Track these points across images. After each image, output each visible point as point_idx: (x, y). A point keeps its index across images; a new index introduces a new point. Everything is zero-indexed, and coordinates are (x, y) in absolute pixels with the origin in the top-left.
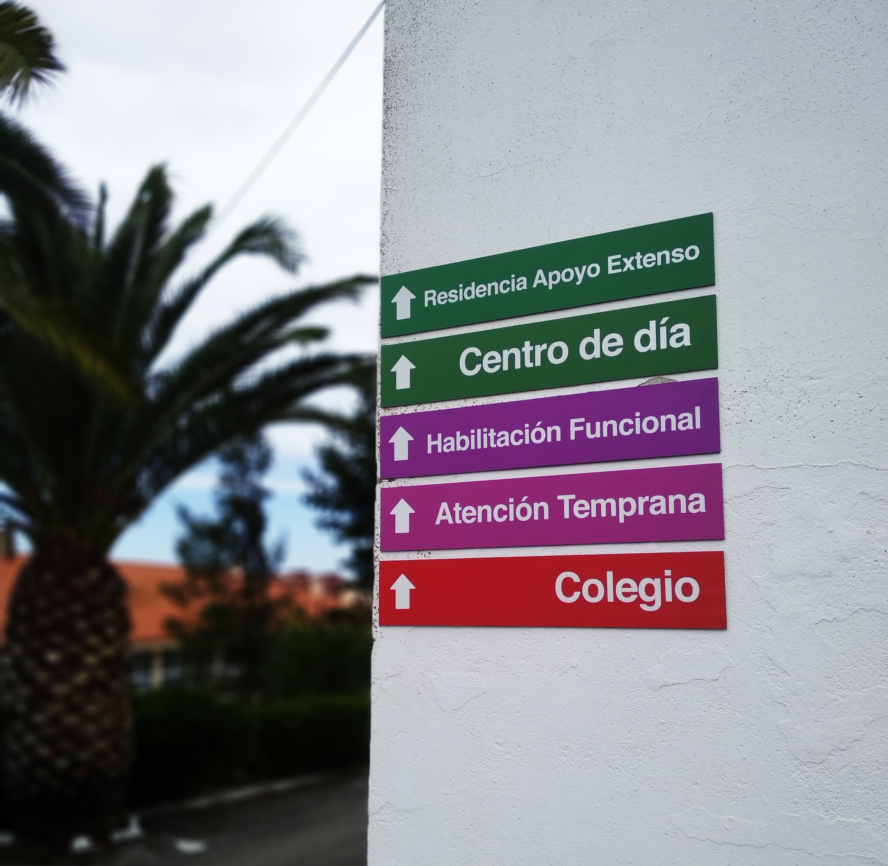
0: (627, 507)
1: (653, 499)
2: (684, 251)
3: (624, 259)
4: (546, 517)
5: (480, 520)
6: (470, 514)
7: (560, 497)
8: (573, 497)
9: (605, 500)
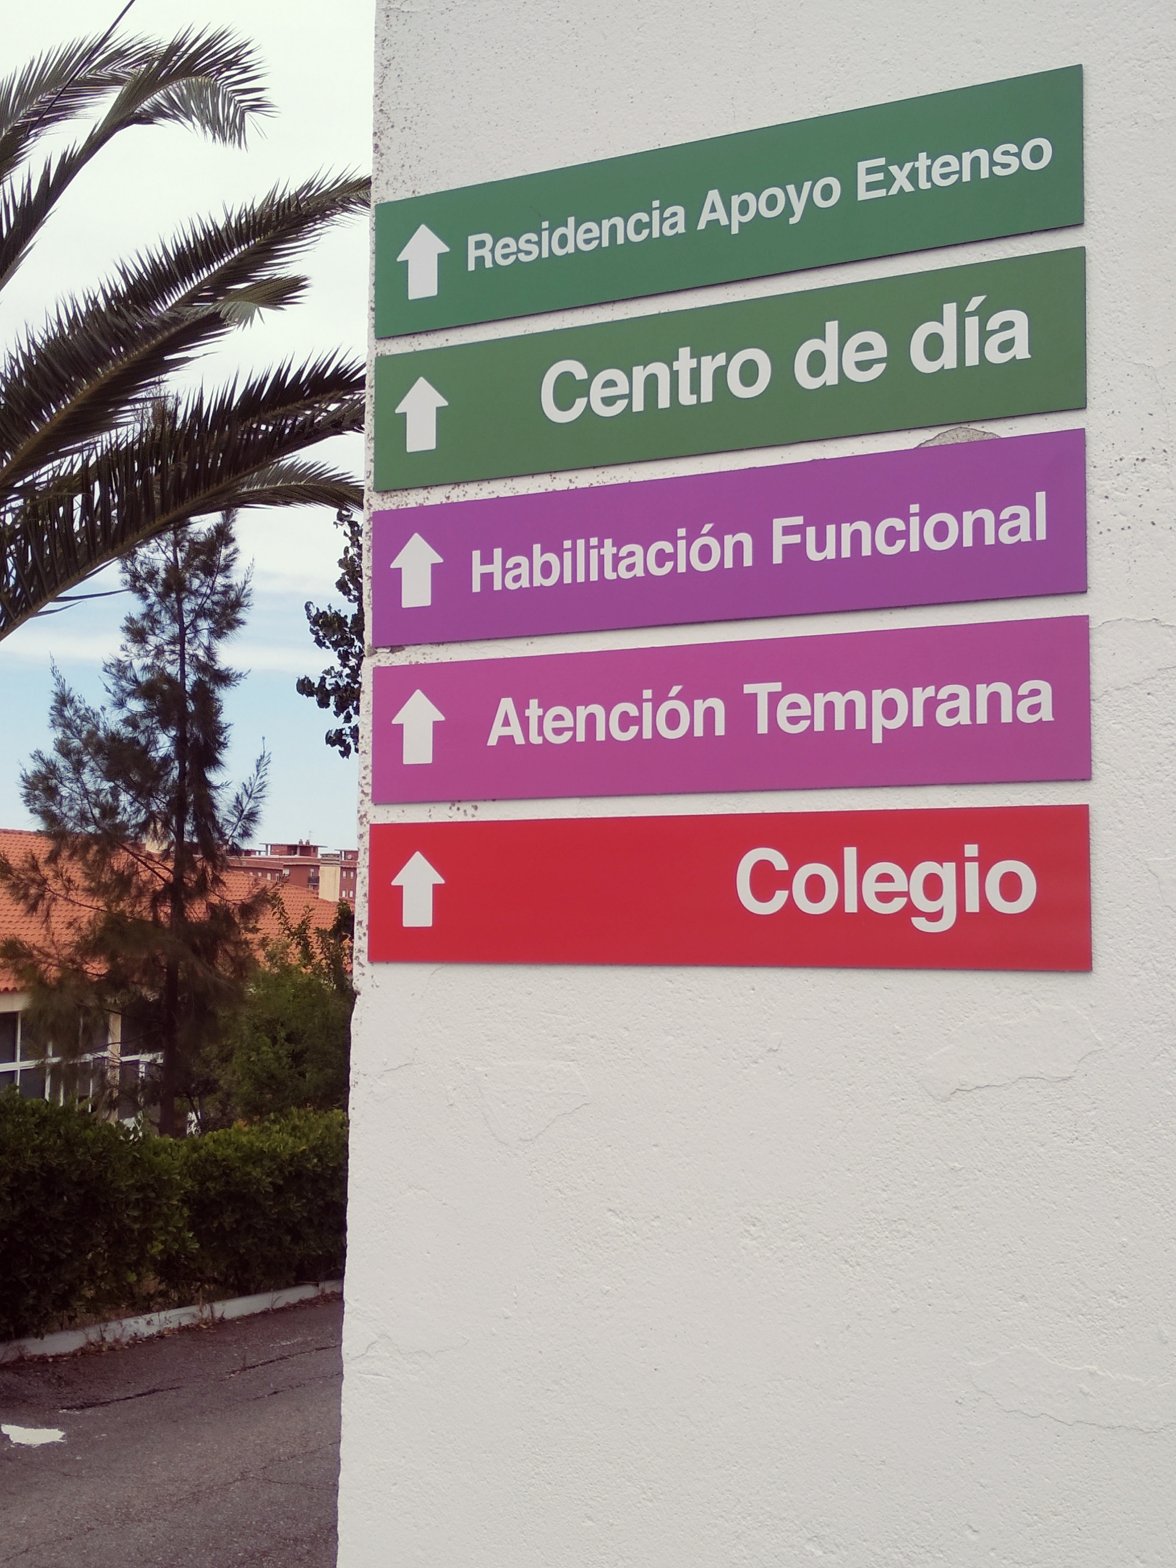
0: (890, 709)
1: (944, 693)
2: (1021, 149)
3: (890, 168)
4: (720, 729)
5: (581, 737)
6: (559, 724)
7: (748, 689)
8: (777, 687)
9: (843, 694)
